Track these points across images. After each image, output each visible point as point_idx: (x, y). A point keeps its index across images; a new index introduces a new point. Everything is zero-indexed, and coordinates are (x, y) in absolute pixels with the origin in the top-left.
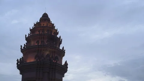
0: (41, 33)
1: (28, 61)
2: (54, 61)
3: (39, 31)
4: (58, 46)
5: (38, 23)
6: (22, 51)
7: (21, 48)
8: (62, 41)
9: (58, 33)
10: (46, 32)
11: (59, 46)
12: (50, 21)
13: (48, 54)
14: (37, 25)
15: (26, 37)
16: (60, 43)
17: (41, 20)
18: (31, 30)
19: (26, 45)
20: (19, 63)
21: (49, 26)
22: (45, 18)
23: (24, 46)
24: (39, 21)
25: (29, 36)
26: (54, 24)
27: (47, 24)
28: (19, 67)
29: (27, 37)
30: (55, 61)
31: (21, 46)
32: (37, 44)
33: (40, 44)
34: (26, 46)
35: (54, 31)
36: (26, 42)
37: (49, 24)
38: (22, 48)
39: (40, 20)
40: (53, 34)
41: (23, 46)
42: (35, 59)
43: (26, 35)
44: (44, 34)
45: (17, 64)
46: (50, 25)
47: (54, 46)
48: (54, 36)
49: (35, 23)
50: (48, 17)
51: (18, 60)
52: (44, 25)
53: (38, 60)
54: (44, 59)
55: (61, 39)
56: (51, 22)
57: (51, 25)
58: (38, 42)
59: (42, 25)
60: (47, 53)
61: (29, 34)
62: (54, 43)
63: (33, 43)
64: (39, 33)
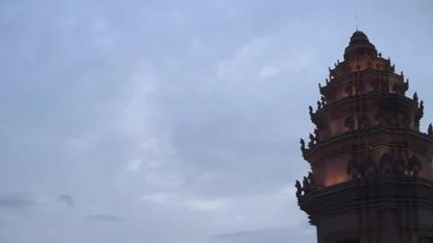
0: (354, 93)
1: (329, 183)
2: (406, 173)
3: (349, 90)
4: (412, 126)
5: (340, 66)
6: (307, 155)
7: (303, 148)
8: (422, 107)
9: (406, 86)
10: (369, 89)
11: (417, 124)
12: (376, 52)
13: (385, 155)
14: (339, 73)
15: (311, 113)
16: (420, 114)
17: (349, 54)
18: (323, 90)
19: (314, 135)
20: (303, 193)
21: (375, 68)
22: (360, 46)
23: (310, 140)
24: (342, 60)
25: (319, 107)
26: (389, 61)
27: (369, 63)
28: (304, 204)
29: (314, 112)
30: (412, 173)
31: (302, 142)
32: (347, 129)
33: (356, 128)
34: (317, 139)
35: (392, 81)
36: (315, 127)
37: (375, 63)
38: (307, 147)
39: (346, 56)
40: (391, 91)
41: (308, 141)
42: (349, 173)
43: (311, 108)
44: (365, 95)
45: (298, 194)
46: (378, 66)
47: (403, 126)
48: (395, 95)
49: (333, 67)
50: (367, 41)
51: (298, 184)
52: (358, 67)
53: (359, 176)
54: (377, 170)
55: (419, 101)
56: (380, 55)
57: (381, 63)
58: (349, 122)
59: (355, 70)
60: (383, 150)
61: (319, 103)
62: (400, 117)
63: (335, 128)
64: (347, 95)
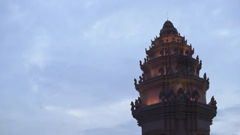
0: (164, 55)
1: (149, 104)
2: (191, 99)
3: (161, 52)
4: (195, 74)
5: (157, 39)
6: (138, 87)
7: (135, 84)
8: (201, 64)
9: (193, 52)
10: (173, 53)
11: (198, 73)
12: (177, 32)
13: (180, 89)
14: (157, 43)
15: (141, 64)
16: (199, 67)
17: (162, 33)
18: (147, 52)
19: (142, 77)
20: (135, 109)
21: (176, 41)
22: (168, 29)
23: (139, 80)
24: (159, 36)
25: (145, 62)
26: (184, 38)
27: (173, 39)
28: (135, 114)
29: (142, 64)
30: (194, 99)
31: (135, 80)
32: (160, 74)
33: (165, 73)
34: (143, 79)
35: (186, 48)
36: (142, 72)
37: (177, 38)
38: (138, 83)
39: (160, 34)
40: (184, 54)
41: (138, 80)
42: (160, 98)
43: (141, 62)
44: (170, 56)
45: (132, 109)
46: (178, 40)
47: (190, 74)
48: (186, 56)
49: (154, 40)
50: (173, 26)
51: (132, 103)
52: (167, 40)
53: (166, 100)
54: (175, 97)
55: (199, 60)
56: (179, 34)
57: (179, 39)
58: (161, 70)
59: (165, 42)
60: (179, 86)
61: (145, 59)
62: (189, 69)
63: (153, 73)
64: (160, 55)
